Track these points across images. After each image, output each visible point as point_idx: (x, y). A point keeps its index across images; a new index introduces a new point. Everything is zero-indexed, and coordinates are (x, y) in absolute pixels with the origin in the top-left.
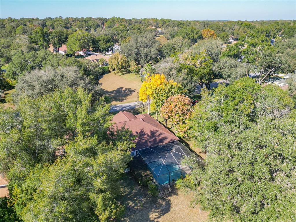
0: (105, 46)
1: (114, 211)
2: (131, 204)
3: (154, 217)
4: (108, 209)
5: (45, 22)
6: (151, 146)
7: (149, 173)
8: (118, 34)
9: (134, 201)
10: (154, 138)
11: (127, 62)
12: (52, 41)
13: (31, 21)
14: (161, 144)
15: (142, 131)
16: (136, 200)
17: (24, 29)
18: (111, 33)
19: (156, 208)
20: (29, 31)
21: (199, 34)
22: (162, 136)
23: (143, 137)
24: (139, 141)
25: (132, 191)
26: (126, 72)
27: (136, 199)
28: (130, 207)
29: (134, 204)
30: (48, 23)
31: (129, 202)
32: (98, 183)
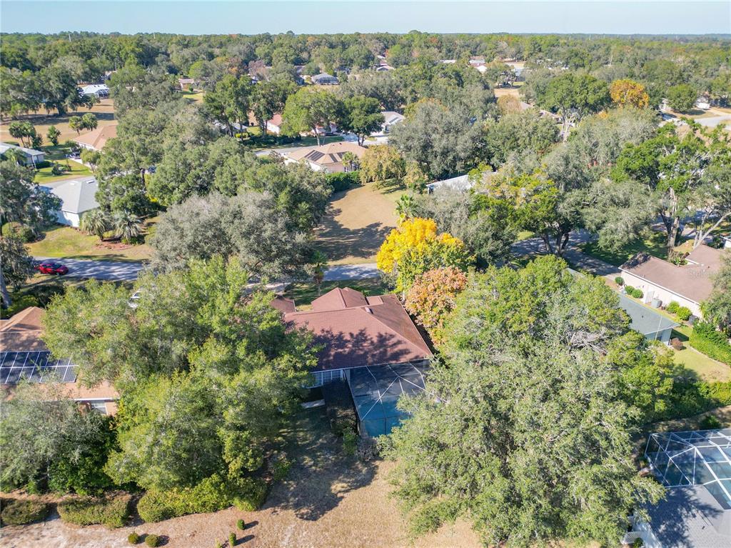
0: (362, 121)
1: (251, 460)
2: (308, 461)
3: (339, 489)
4: (241, 455)
5: (253, 47)
6: (372, 363)
7: (350, 413)
8: (406, 86)
9: (314, 457)
10: (381, 350)
11: (401, 164)
12: (254, 105)
13: (225, 43)
14: (394, 362)
15: (362, 333)
16: (319, 457)
17: (205, 68)
18: (388, 83)
19: (348, 476)
20: (215, 72)
21: (602, 94)
22: (400, 347)
23: (361, 345)
24: (352, 351)
25: (318, 440)
26: (398, 186)
27: (320, 455)
28: (304, 465)
29: (312, 462)
30: (260, 51)
31: (306, 457)
32: (230, 415)
